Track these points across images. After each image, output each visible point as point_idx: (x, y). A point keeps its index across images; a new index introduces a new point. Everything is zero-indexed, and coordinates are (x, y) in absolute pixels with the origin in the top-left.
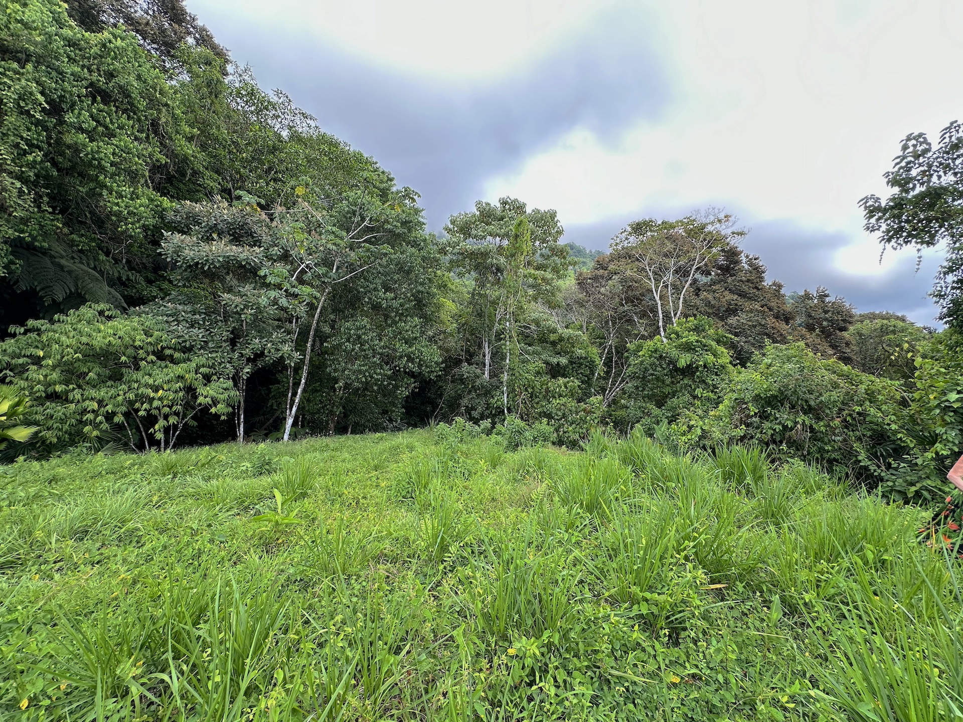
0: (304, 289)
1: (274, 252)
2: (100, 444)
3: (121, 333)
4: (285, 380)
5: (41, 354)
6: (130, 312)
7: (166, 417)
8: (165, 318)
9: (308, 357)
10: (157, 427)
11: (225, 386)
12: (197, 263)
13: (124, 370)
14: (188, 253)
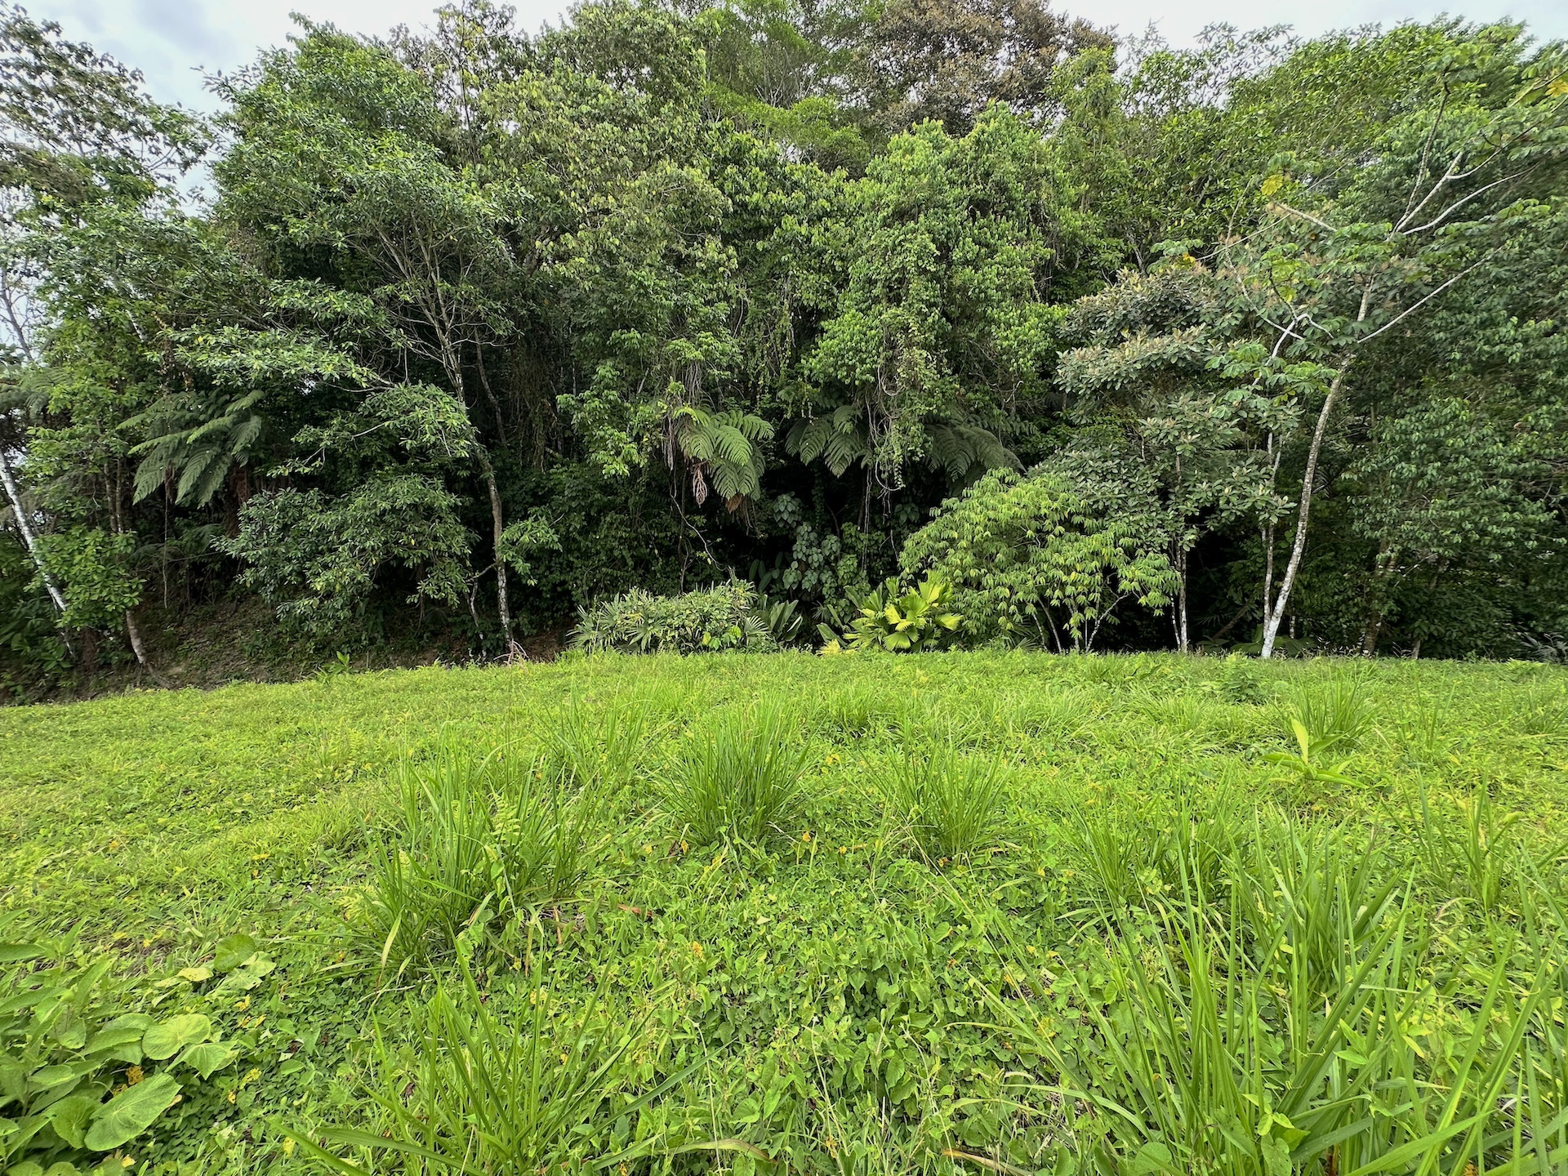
0: (1298, 370)
1: (1225, 324)
2: (1015, 637)
3: (1025, 501)
4: (1256, 550)
5: (956, 535)
6: (1028, 474)
7: (1081, 609)
8: (1069, 473)
9: (1306, 504)
10: (1072, 621)
11: (1157, 563)
12: (1106, 383)
13: (1031, 548)
14: (1093, 373)
